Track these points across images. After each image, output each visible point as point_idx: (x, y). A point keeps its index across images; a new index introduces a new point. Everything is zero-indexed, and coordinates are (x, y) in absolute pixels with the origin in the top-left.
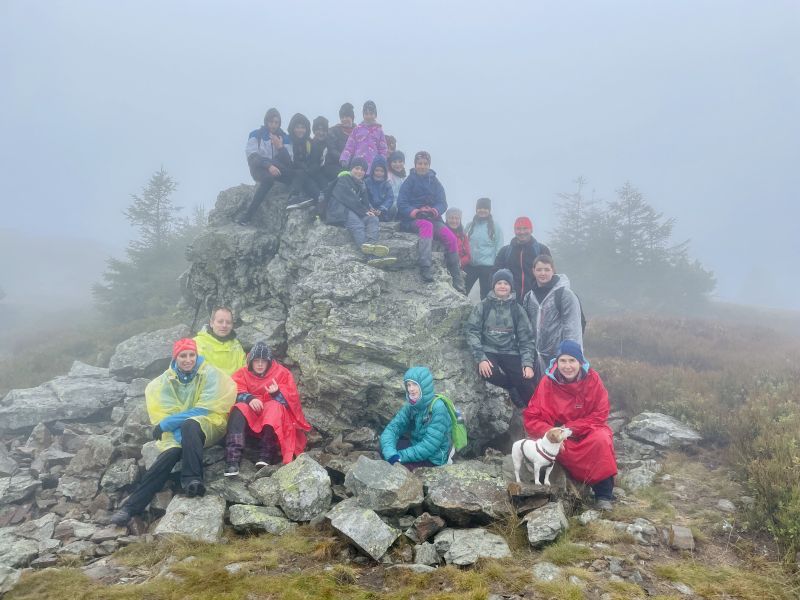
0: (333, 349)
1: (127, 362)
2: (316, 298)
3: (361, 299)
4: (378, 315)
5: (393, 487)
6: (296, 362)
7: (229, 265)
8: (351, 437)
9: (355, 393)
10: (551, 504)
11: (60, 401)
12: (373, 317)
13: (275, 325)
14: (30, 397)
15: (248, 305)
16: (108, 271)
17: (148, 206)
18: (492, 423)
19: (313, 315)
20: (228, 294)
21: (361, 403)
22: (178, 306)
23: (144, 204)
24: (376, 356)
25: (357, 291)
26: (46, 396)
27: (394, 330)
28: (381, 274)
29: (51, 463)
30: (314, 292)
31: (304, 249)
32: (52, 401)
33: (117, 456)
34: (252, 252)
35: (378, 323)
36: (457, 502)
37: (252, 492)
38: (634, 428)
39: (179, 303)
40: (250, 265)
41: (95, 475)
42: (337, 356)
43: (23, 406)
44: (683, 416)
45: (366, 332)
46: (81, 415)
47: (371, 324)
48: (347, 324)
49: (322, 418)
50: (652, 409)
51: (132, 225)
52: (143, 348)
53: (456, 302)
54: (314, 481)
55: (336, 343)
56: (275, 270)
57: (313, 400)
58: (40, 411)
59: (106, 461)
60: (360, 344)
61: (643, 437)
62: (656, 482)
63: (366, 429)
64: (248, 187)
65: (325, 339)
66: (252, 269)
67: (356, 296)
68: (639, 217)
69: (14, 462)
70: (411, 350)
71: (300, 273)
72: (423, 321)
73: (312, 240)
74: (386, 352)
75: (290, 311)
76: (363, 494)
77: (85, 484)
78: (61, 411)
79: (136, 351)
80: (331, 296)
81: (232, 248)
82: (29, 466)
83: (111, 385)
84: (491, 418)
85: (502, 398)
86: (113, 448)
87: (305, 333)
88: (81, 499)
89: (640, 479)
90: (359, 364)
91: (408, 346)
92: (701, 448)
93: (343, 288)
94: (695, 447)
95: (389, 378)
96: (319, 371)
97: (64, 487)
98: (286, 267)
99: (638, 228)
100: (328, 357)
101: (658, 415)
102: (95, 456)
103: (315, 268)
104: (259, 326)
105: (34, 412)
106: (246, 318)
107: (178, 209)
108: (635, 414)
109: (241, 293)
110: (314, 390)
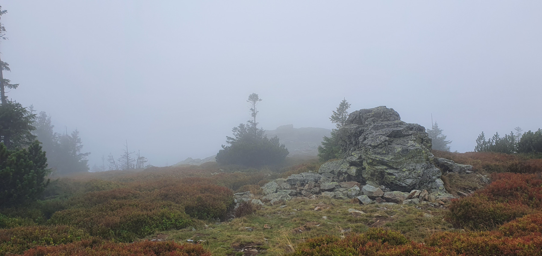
0: (371, 161)
1: (324, 171)
2: (366, 146)
3: (380, 146)
4: (386, 151)
5: (373, 191)
6: (364, 167)
7: (349, 138)
9: (377, 174)
11: (304, 178)
12: (384, 152)
13: (359, 155)
14: (296, 176)
15: (355, 150)
16: (323, 141)
17: (339, 115)
19: (366, 151)
20: (350, 147)
24: (382, 163)
26: (300, 177)
27: (389, 155)
28: (387, 139)
31: (367, 132)
34: (356, 133)
35: (385, 154)
36: (390, 197)
40: (356, 137)
41: (310, 190)
42: (372, 163)
43: (295, 178)
45: (380, 156)
47: (383, 154)
48: (375, 154)
52: (329, 166)
55: (372, 159)
56: (361, 139)
57: (370, 178)
60: (378, 159)
63: (382, 186)
65: (369, 158)
66: (356, 139)
67: (378, 145)
70: (393, 161)
72: (399, 153)
74: (385, 162)
78: (304, 181)
79: (327, 167)
80: (370, 145)
81: (350, 132)
83: (318, 176)
88: (307, 196)
90: (379, 166)
91: (393, 160)
93: (375, 143)
95: (386, 169)
96: (369, 168)
98: (363, 138)
100: (370, 163)
103: (369, 137)
104: (356, 156)
105: (297, 180)
106: (353, 154)
109: (353, 146)
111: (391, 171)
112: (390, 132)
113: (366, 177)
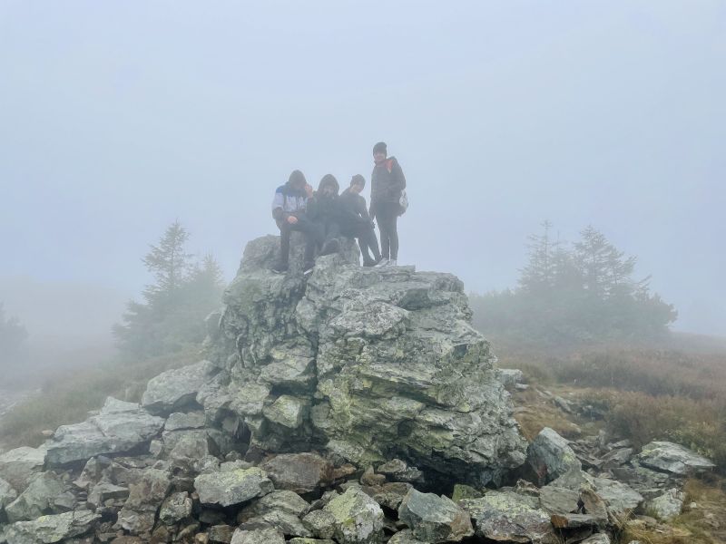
0: (367, 384)
1: (158, 398)
2: (350, 336)
3: (389, 337)
4: (404, 352)
5: (447, 520)
6: (325, 396)
7: (260, 307)
8: (382, 468)
9: (388, 426)
10: (597, 535)
11: (104, 435)
12: (401, 354)
13: (306, 361)
14: (77, 432)
15: (275, 343)
16: (128, 312)
17: (164, 254)
18: (510, 453)
19: (346, 352)
20: (257, 334)
21: (391, 435)
22: (203, 344)
23: (160, 252)
24: (407, 390)
25: (386, 328)
26: (92, 431)
27: (421, 365)
28: (406, 313)
29: (106, 497)
30: (347, 330)
31: (332, 292)
32: (97, 436)
33: (172, 489)
34: (282, 295)
35: (405, 359)
36: (507, 534)
37: (305, 524)
38: (647, 457)
39: (205, 341)
40: (278, 307)
41: (152, 508)
42: (370, 390)
43: (73, 442)
44: (693, 445)
45: (396, 367)
46: (123, 449)
47: (400, 360)
48: (378, 360)
49: (352, 449)
50: (660, 438)
51: (150, 271)
52: (171, 383)
53: (475, 338)
54: (370, 514)
55: (369, 378)
56: (305, 311)
57: (342, 432)
58: (87, 445)
59: (163, 495)
60: (392, 379)
61: (656, 465)
62: (684, 510)
63: (397, 461)
64: (274, 237)
65: (358, 375)
66: (279, 310)
67: (385, 335)
68: (603, 255)
69: (73, 497)
71: (329, 313)
72: (448, 356)
73: (340, 283)
74: (417, 386)
75: (321, 348)
76: (419, 527)
77: (143, 517)
78: (106, 446)
79: (165, 387)
80: (363, 335)
81: (264, 292)
82: (86, 500)
83: (149, 420)
84: (508, 448)
85: (515, 429)
86: (169, 482)
87: (338, 369)
88: (140, 533)
89: (669, 508)
90: (390, 398)
91: (436, 381)
92: (717, 476)
93: (374, 326)
94: (710, 475)
95: (420, 411)
96: (352, 405)
97: (123, 521)
98: (315, 308)
99: (602, 266)
100: (361, 392)
101: (668, 443)
102: (152, 490)
103: (345, 307)
104: (291, 362)
105: (83, 447)
106: (277, 355)
107: (190, 256)
108: (643, 443)
109: (270, 332)
110: (344, 422)
111: (435, 417)
112: (401, 293)
113: (327, 429)
